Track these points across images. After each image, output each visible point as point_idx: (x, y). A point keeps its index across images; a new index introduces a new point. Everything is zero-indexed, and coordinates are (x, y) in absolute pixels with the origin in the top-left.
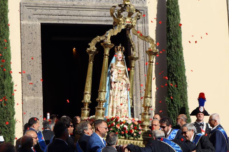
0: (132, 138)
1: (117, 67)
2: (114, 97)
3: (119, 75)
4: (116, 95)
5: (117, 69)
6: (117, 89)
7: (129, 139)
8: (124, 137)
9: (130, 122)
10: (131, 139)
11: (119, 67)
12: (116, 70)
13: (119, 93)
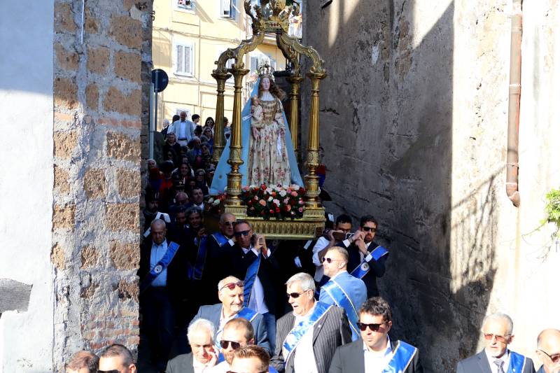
0: (289, 219)
1: (261, 101)
2: (259, 153)
3: (266, 115)
4: (263, 150)
5: (263, 106)
6: (263, 139)
7: (284, 221)
8: (274, 219)
9: (283, 193)
10: (287, 221)
11: (265, 102)
12: (260, 107)
13: (267, 147)
